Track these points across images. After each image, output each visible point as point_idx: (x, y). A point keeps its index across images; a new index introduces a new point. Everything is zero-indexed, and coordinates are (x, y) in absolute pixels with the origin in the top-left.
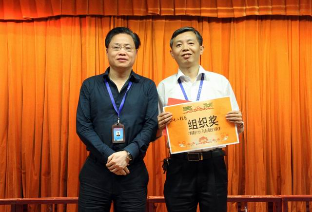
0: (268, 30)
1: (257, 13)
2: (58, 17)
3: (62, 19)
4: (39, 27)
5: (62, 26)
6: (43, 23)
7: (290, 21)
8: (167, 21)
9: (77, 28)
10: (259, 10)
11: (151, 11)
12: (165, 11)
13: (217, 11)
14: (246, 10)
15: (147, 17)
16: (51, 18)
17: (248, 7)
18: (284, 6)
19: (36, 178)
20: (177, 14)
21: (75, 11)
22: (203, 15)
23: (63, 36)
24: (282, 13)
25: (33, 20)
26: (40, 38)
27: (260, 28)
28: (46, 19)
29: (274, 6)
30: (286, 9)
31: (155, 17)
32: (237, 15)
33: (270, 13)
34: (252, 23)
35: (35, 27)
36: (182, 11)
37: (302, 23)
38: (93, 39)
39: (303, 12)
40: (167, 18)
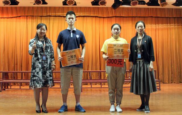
0: (85, 20)
1: (81, 15)
2: (20, 16)
4: (14, 19)
5: (21, 19)
6: (15, 18)
7: (92, 18)
9: (26, 20)
10: (82, 14)
11: (48, 14)
12: (53, 14)
14: (78, 14)
15: (48, 16)
16: (18, 17)
17: (79, 13)
19: (13, 66)
20: (56, 15)
21: (25, 14)
23: (21, 22)
24: (89, 15)
25: (12, 18)
26: (14, 23)
27: (83, 19)
28: (16, 17)
29: (87, 13)
30: (90, 14)
31: (50, 16)
33: (86, 15)
34: (80, 18)
36: (58, 14)
37: (96, 18)
38: (30, 23)
39: (95, 15)
40: (54, 16)
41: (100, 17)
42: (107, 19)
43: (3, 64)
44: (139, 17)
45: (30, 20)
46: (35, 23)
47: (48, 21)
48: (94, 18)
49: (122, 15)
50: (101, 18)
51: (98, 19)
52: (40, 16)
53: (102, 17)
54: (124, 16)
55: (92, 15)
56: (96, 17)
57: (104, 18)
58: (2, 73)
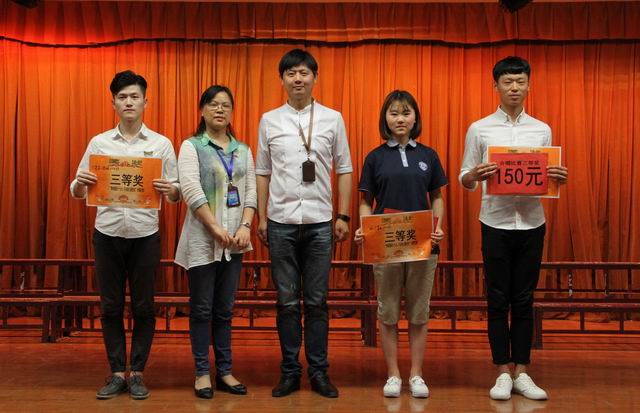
0: (392, 57)
1: (376, 37)
2: (130, 42)
3: (135, 44)
4: (108, 53)
5: (135, 52)
6: (111, 48)
7: (420, 46)
8: (266, 45)
9: (154, 54)
10: (379, 33)
11: (243, 34)
12: (261, 34)
13: (326, 34)
14: (363, 33)
15: (240, 41)
16: (122, 42)
17: (365, 29)
18: (410, 28)
20: (276, 38)
21: (151, 34)
22: (309, 38)
24: (407, 36)
25: (99, 45)
26: (109, 67)
27: (383, 54)
29: (397, 28)
30: (412, 32)
31: (251, 41)
32: (351, 38)
33: (393, 37)
34: (372, 48)
35: (102, 53)
36: (281, 34)
37: (436, 49)
38: (172, 69)
39: (433, 37)
40: (264, 41)
41: (451, 46)
42: (479, 51)
43: (64, 229)
44: (618, 42)
45: (173, 56)
46: (189, 70)
47: (243, 60)
48: (427, 50)
49: (542, 37)
50: (456, 49)
51: (445, 51)
52: (209, 41)
53: (459, 46)
54: (550, 38)
55: (417, 36)
56: (433, 43)
57: (467, 46)
58: (56, 268)
